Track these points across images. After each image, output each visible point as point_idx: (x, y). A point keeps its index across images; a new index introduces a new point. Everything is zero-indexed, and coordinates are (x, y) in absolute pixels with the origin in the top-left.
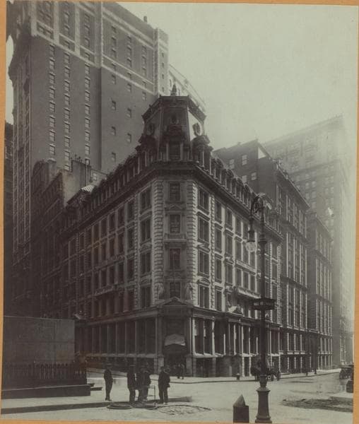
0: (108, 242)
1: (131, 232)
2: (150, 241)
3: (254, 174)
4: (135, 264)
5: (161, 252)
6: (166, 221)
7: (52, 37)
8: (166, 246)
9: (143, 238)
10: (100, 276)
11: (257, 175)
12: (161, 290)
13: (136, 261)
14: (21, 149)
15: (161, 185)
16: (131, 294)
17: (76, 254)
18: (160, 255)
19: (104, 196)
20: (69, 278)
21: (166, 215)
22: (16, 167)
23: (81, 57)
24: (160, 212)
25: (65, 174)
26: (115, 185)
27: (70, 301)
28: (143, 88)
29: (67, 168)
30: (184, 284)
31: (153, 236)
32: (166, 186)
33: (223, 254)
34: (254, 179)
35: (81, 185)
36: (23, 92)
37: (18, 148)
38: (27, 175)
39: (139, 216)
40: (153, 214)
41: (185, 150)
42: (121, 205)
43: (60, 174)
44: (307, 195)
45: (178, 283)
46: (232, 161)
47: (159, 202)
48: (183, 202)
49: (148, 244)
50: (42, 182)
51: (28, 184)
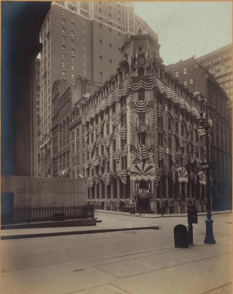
2: (126, 127)
3: (192, 80)
4: (117, 142)
5: (133, 134)
7: (63, 5)
9: (122, 126)
11: (194, 80)
12: (134, 158)
13: (117, 140)
14: (46, 73)
17: (79, 137)
18: (133, 136)
19: (97, 100)
20: (76, 152)
22: (42, 85)
23: (81, 15)
25: (72, 88)
26: (103, 92)
27: (76, 166)
28: (119, 30)
29: (73, 84)
31: (128, 124)
34: (192, 83)
35: (82, 94)
36: (47, 39)
37: (43, 73)
38: (49, 90)
39: (119, 112)
40: (128, 110)
43: (69, 88)
44: (227, 91)
46: (177, 73)
50: (59, 93)
51: (49, 95)
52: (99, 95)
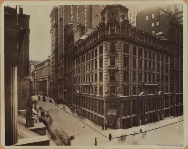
0: (88, 64)
1: (96, 62)
2: (103, 68)
4: (97, 76)
5: (106, 73)
6: (109, 60)
8: (109, 71)
9: (100, 66)
10: (85, 76)
11: (159, 22)
12: (106, 90)
13: (97, 74)
15: (107, 45)
16: (96, 88)
17: (78, 66)
18: (106, 75)
19: (87, 44)
20: (75, 75)
21: (109, 57)
22: (59, 25)
24: (106, 56)
25: (74, 31)
27: (75, 84)
29: (75, 29)
30: (117, 87)
31: (103, 66)
32: (109, 45)
33: (137, 69)
37: (60, 18)
38: (63, 30)
39: (99, 56)
40: (104, 57)
41: (117, 29)
42: (92, 50)
45: (114, 86)
47: (106, 52)
48: (116, 51)
49: (102, 69)
50: (67, 33)
51: (63, 33)
52: (91, 39)
